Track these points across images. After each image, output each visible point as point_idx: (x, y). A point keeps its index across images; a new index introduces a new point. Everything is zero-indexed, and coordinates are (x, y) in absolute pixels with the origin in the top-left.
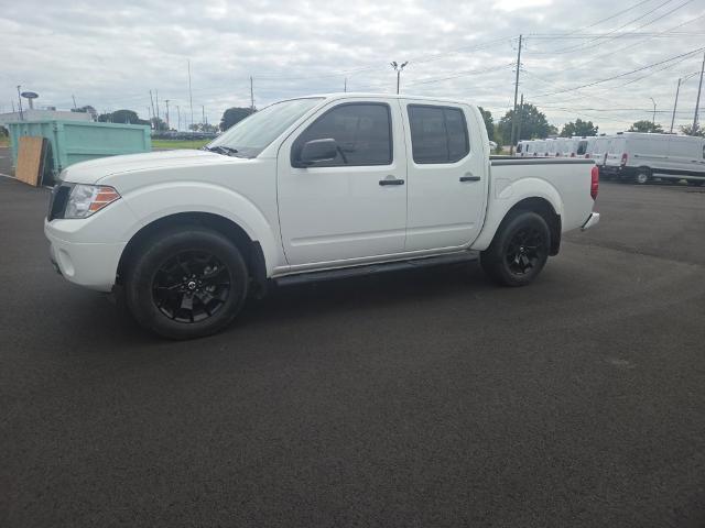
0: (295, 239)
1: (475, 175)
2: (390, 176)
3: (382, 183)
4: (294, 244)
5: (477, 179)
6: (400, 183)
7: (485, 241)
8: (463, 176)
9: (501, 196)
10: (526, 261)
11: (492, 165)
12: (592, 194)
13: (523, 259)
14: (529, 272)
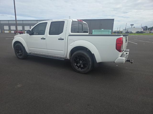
0: (30, 47)
1: (62, 38)
2: (43, 37)
3: (41, 39)
5: (63, 39)
6: (45, 39)
8: (59, 38)
9: (70, 45)
10: (82, 66)
11: (69, 36)
12: (116, 49)
13: (81, 65)
14: (83, 70)
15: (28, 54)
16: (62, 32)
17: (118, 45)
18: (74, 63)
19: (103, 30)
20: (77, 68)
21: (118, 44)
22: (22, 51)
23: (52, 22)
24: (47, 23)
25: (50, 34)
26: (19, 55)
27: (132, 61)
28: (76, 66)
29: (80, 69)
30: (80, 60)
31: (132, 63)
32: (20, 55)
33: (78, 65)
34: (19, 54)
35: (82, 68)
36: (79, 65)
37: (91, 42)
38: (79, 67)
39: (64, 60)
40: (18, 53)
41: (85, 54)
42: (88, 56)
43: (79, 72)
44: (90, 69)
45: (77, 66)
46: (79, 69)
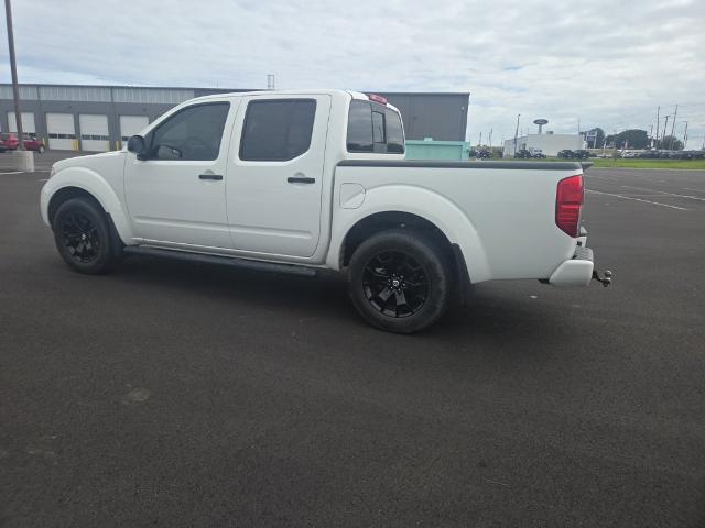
0: (139, 217)
1: (308, 176)
2: (210, 171)
3: (202, 177)
4: (139, 221)
5: (311, 181)
6: (219, 178)
7: (334, 260)
8: (291, 176)
9: (348, 204)
10: (401, 300)
11: (339, 165)
12: (558, 223)
13: (397, 296)
14: (405, 318)
15: (125, 249)
16: (304, 146)
17: (563, 206)
18: (364, 286)
19: (428, 140)
20: (379, 309)
21: (565, 203)
22: (94, 237)
23: (252, 104)
24: (227, 104)
25: (243, 156)
26: (76, 253)
27: (607, 275)
28: (373, 303)
29: (393, 313)
30: (390, 272)
31: (608, 282)
32: (86, 254)
33: (381, 295)
34: (80, 249)
35: (400, 310)
36: (384, 296)
37: (443, 195)
38: (384, 305)
39: (313, 273)
40: (75, 244)
41: (419, 245)
42: (431, 256)
43: (386, 328)
44: (438, 312)
45: (379, 301)
46: (386, 312)
